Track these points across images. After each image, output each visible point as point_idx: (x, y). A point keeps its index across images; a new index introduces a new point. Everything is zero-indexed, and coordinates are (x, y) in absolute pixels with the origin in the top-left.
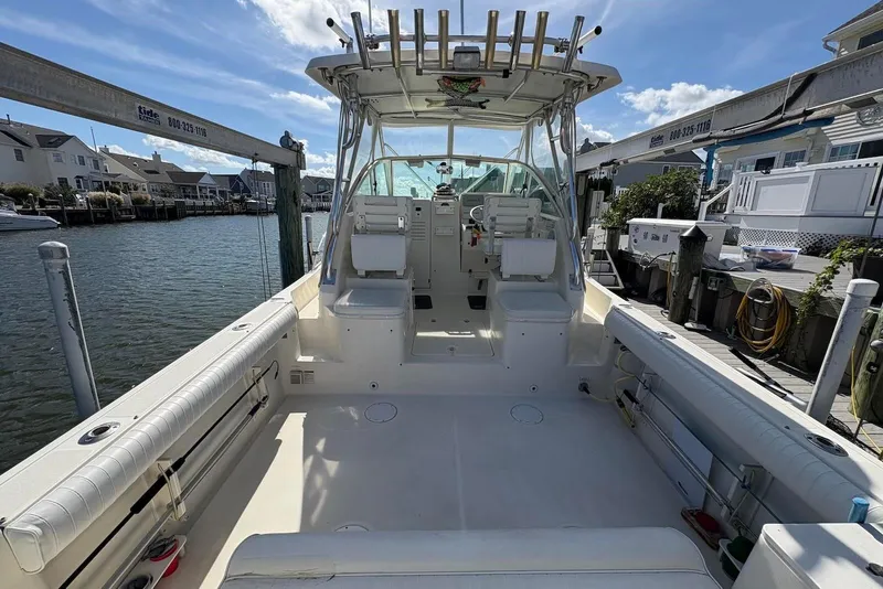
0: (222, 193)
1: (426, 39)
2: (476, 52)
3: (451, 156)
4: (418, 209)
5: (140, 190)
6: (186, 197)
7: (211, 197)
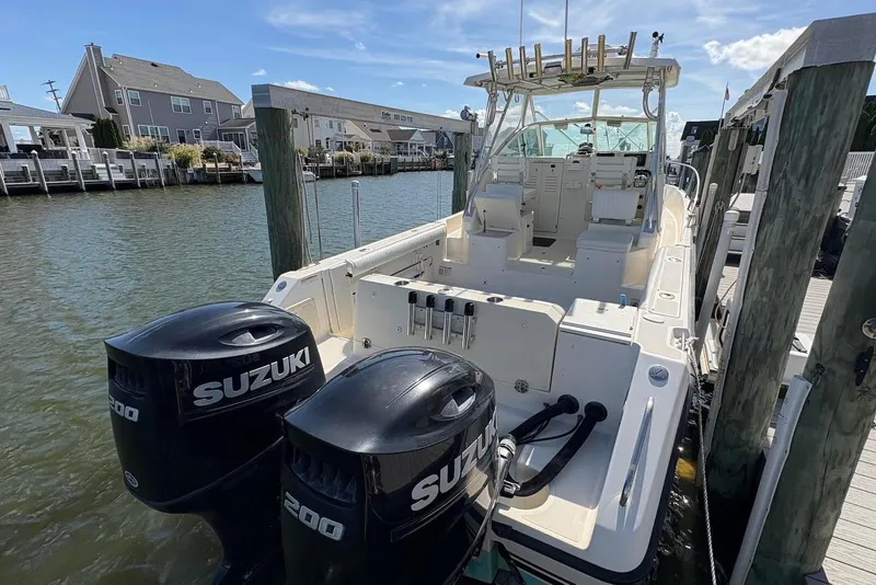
0: (428, 149)
1: (527, 61)
2: (558, 65)
3: (594, 118)
4: (553, 166)
5: (367, 148)
6: (400, 153)
7: (419, 153)
